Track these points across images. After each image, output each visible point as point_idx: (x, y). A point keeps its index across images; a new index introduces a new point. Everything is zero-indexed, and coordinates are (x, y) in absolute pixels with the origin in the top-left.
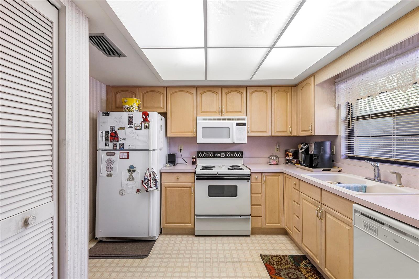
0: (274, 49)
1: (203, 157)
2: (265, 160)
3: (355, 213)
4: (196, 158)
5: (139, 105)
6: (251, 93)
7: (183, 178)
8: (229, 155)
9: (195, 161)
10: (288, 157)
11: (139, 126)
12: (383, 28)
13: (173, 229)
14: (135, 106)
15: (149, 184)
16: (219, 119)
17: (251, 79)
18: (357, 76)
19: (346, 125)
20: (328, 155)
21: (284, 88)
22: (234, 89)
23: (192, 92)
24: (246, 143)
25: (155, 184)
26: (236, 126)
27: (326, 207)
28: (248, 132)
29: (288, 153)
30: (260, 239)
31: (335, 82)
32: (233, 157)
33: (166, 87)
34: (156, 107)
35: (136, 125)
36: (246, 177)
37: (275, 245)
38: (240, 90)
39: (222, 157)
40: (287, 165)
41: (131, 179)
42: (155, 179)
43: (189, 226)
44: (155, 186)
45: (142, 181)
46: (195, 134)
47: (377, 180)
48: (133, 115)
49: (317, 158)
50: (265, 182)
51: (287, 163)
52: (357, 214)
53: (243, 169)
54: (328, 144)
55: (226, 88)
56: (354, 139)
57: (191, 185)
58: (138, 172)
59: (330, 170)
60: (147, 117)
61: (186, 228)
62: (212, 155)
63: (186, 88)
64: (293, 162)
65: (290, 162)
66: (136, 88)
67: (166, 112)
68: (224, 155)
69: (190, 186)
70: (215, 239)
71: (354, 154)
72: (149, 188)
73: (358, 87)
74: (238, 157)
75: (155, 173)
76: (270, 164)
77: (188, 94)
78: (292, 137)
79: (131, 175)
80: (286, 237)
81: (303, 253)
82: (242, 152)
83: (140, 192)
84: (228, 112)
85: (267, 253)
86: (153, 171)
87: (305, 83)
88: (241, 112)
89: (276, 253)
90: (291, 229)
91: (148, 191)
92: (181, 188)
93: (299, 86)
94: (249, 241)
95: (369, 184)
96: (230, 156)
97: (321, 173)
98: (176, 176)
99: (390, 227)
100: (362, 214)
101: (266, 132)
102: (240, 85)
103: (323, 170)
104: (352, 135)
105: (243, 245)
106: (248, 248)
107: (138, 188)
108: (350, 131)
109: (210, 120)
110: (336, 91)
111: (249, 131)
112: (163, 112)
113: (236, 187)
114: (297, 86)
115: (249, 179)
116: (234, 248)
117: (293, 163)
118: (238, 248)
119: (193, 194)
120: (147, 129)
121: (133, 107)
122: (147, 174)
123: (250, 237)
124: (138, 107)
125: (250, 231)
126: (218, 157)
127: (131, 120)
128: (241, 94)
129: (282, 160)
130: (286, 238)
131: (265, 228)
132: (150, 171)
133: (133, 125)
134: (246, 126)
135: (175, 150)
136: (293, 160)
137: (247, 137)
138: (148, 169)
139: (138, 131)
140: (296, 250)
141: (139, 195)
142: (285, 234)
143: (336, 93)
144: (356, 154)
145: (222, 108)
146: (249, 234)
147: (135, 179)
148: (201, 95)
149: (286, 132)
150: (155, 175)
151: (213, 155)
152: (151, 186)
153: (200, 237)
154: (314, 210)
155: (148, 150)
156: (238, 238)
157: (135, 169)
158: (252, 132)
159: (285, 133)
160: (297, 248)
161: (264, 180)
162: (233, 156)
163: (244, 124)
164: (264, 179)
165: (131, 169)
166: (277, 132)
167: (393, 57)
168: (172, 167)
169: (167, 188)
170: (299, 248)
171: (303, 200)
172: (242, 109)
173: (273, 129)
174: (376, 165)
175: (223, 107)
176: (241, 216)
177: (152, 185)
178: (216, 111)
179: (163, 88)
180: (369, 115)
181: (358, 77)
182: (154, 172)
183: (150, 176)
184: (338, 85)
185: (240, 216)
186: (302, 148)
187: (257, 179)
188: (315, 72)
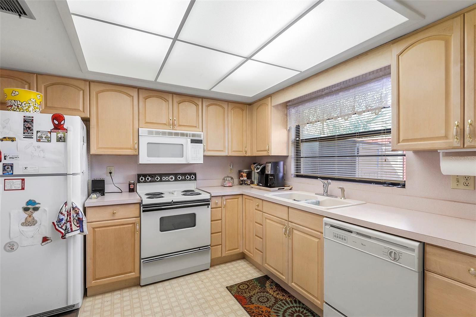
0: (249, 61)
1: (145, 181)
2: (219, 182)
3: (325, 226)
4: (135, 184)
5: (40, 102)
6: (208, 106)
7: (121, 213)
8: (179, 178)
9: (134, 188)
10: (243, 177)
11: (45, 136)
12: (338, 63)
13: (105, 285)
14: (34, 103)
15: (68, 226)
16: (170, 134)
17: (210, 90)
18: (307, 102)
19: (295, 146)
20: (281, 175)
21: (241, 106)
22: (188, 98)
23: (132, 94)
24: (203, 163)
25: (78, 225)
26: (191, 143)
27: (294, 224)
28: (204, 151)
29: (242, 173)
30: (220, 269)
31: (287, 106)
32: (185, 180)
33: (90, 82)
34: (71, 109)
35: (39, 134)
36: (205, 203)
37: (237, 272)
38: (195, 101)
39: (171, 180)
40: (241, 186)
41: (30, 222)
42: (79, 219)
43: (133, 275)
44: (79, 228)
45: (53, 223)
46: (136, 152)
47: (325, 195)
48: (33, 117)
49: (273, 177)
50: (225, 206)
51: (241, 184)
52: (328, 227)
53: (201, 194)
54: (282, 163)
55: (178, 96)
56: (300, 159)
57: (135, 220)
58: (45, 210)
59: (284, 188)
60: (62, 123)
61: (126, 280)
62: (157, 179)
63: (122, 87)
64: (247, 182)
65: (244, 182)
66: (33, 75)
67: (90, 118)
68: (174, 178)
69: (134, 222)
70: (169, 284)
71: (300, 173)
72: (68, 233)
73: (308, 113)
74: (190, 180)
75: (78, 209)
76: (225, 186)
77: (125, 97)
78: (247, 156)
79: (30, 216)
80: (245, 261)
81: (264, 273)
82: (195, 174)
83: (49, 241)
84: (181, 125)
85: (232, 283)
86: (74, 207)
87: (261, 102)
88: (196, 126)
89: (241, 280)
90: (252, 252)
91: (65, 238)
92: (119, 227)
93: (254, 105)
94: (210, 276)
95: (321, 198)
96: (181, 179)
97: (277, 193)
98: (110, 210)
99: (358, 233)
100: (332, 226)
101: (222, 151)
102: (195, 95)
103: (279, 189)
104: (299, 156)
105: (205, 281)
106: (211, 283)
107: (44, 236)
108: (298, 152)
109: (158, 133)
110: (288, 114)
111: (205, 149)
112: (84, 117)
113: (194, 215)
114: (252, 105)
115: (209, 204)
116: (196, 288)
117: (247, 184)
118: (200, 287)
119: (137, 232)
120: (62, 141)
121: (31, 105)
122: (64, 212)
123: (209, 270)
124: (39, 106)
125: (210, 264)
126: (166, 181)
127: (30, 126)
128: (196, 106)
129: (236, 181)
130: (245, 263)
131: (225, 256)
132: (69, 206)
133: (33, 134)
134: (202, 143)
135: (100, 174)
136: (247, 180)
137: (204, 156)
138: (66, 204)
139: (44, 145)
140: (258, 272)
141: (47, 245)
142: (242, 258)
143: (288, 116)
144: (302, 173)
145: (174, 121)
146: (208, 267)
147: (38, 223)
148: (144, 100)
149: (242, 151)
150: (79, 211)
151: (159, 178)
152: (71, 229)
153: (149, 286)
154: (280, 229)
155: (66, 175)
156: (197, 275)
157: (37, 206)
158: (208, 150)
159: (241, 153)
160: (258, 270)
161: (225, 204)
162: (184, 178)
163: (200, 142)
164: (225, 202)
165: (29, 206)
166: (233, 151)
167: (338, 90)
168: (101, 198)
169: (96, 230)
170: (259, 270)
171: (268, 221)
172: (198, 124)
173: (230, 148)
174: (329, 182)
175: (175, 119)
176: (200, 249)
177: (74, 228)
178: (165, 123)
179: (83, 82)
180: (316, 138)
181: (308, 104)
182: (76, 207)
183: (69, 214)
184: (290, 109)
185: (198, 249)
186: (258, 169)
187: (217, 203)
188: (273, 92)
